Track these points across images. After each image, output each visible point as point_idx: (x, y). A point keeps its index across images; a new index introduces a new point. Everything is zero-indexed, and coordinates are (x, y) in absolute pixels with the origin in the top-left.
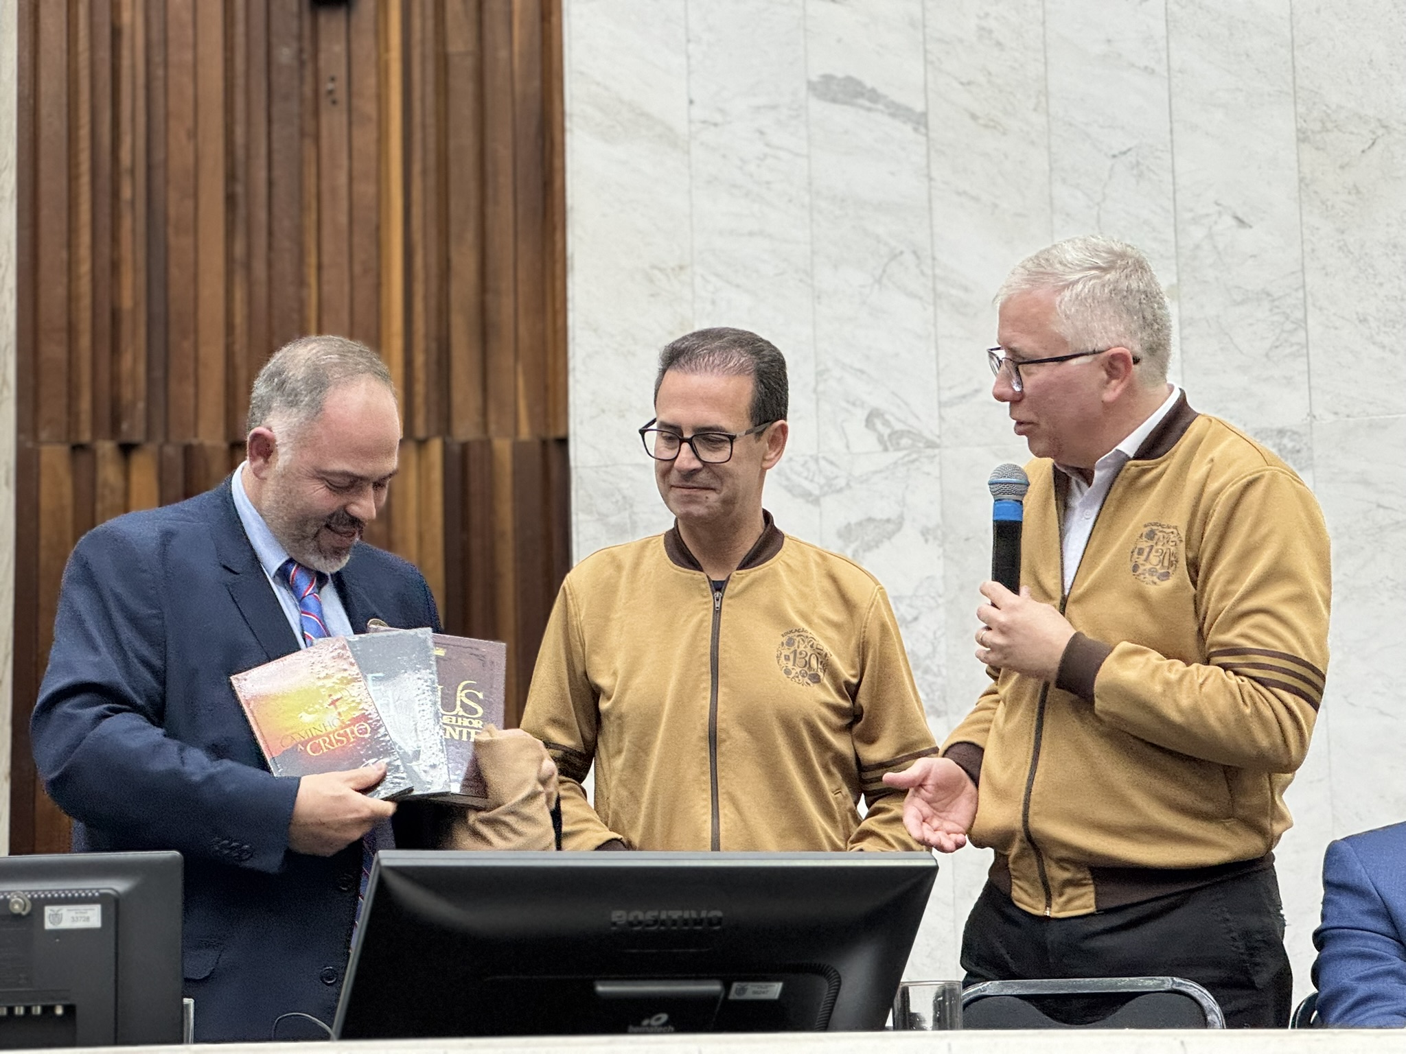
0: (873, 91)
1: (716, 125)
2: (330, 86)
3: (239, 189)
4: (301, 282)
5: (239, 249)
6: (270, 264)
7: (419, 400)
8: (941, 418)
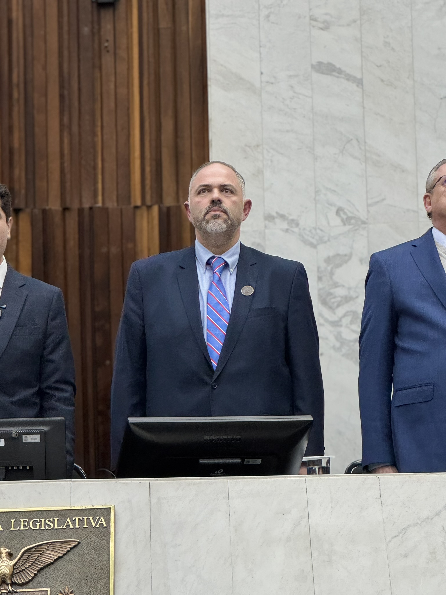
0: (340, 69)
1: (272, 83)
2: (106, 44)
3: (66, 92)
4: (94, 134)
5: (66, 120)
6: (80, 126)
7: (148, 188)
8: (368, 211)
